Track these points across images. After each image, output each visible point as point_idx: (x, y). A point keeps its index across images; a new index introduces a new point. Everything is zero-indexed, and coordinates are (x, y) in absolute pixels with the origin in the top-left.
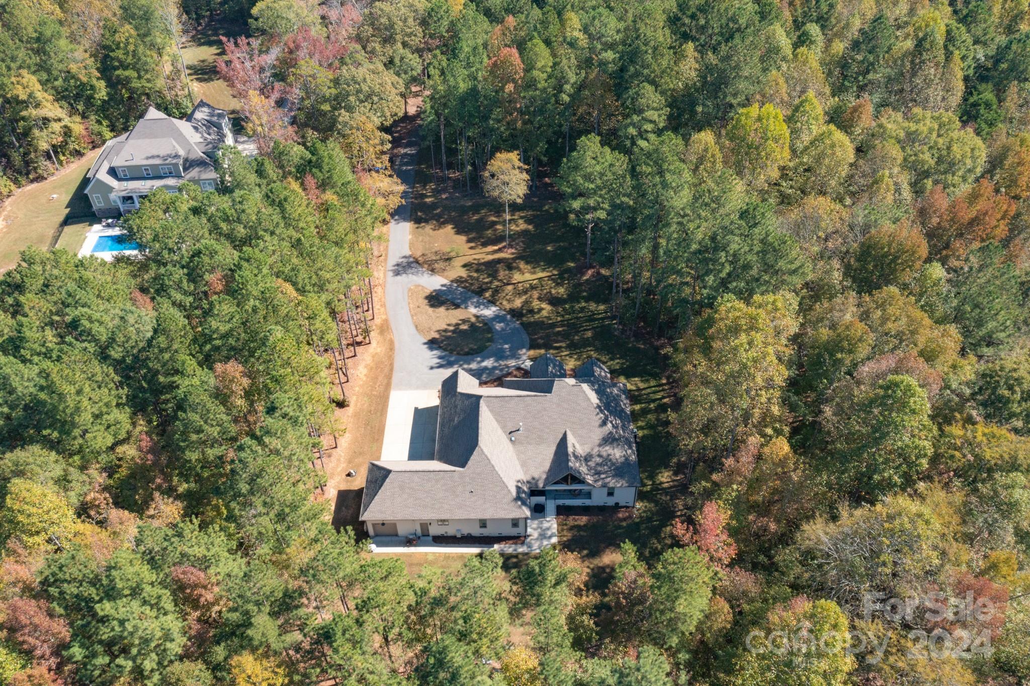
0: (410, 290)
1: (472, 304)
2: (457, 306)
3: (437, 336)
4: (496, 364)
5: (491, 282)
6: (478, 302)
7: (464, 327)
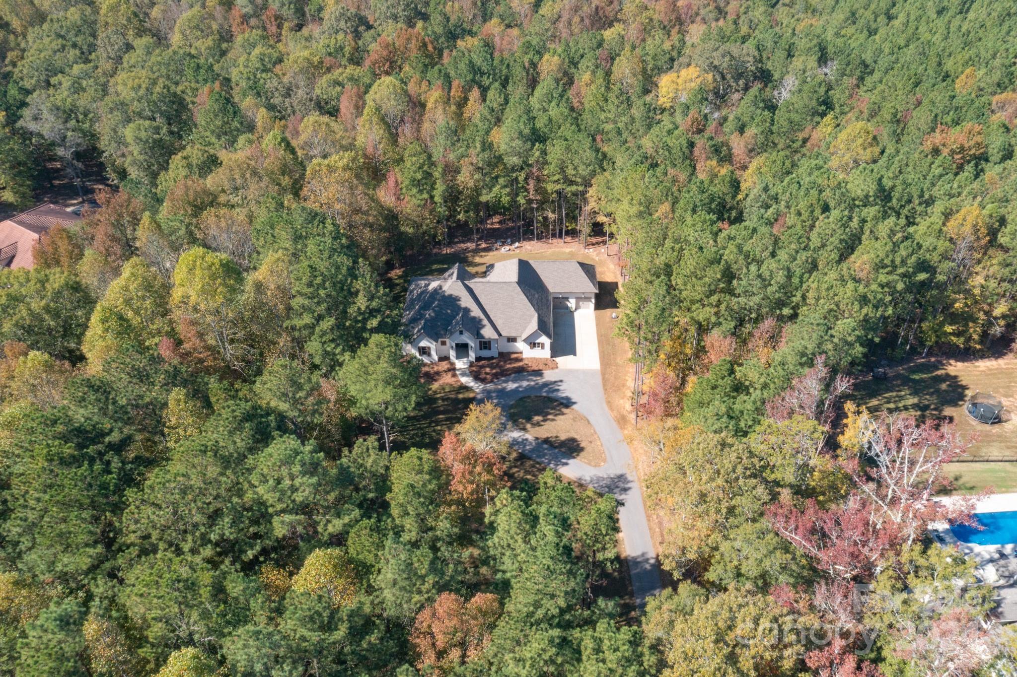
0: (605, 461)
1: (531, 444)
2: (546, 441)
3: (565, 410)
4: (504, 385)
5: (510, 468)
6: (525, 446)
7: (537, 418)
